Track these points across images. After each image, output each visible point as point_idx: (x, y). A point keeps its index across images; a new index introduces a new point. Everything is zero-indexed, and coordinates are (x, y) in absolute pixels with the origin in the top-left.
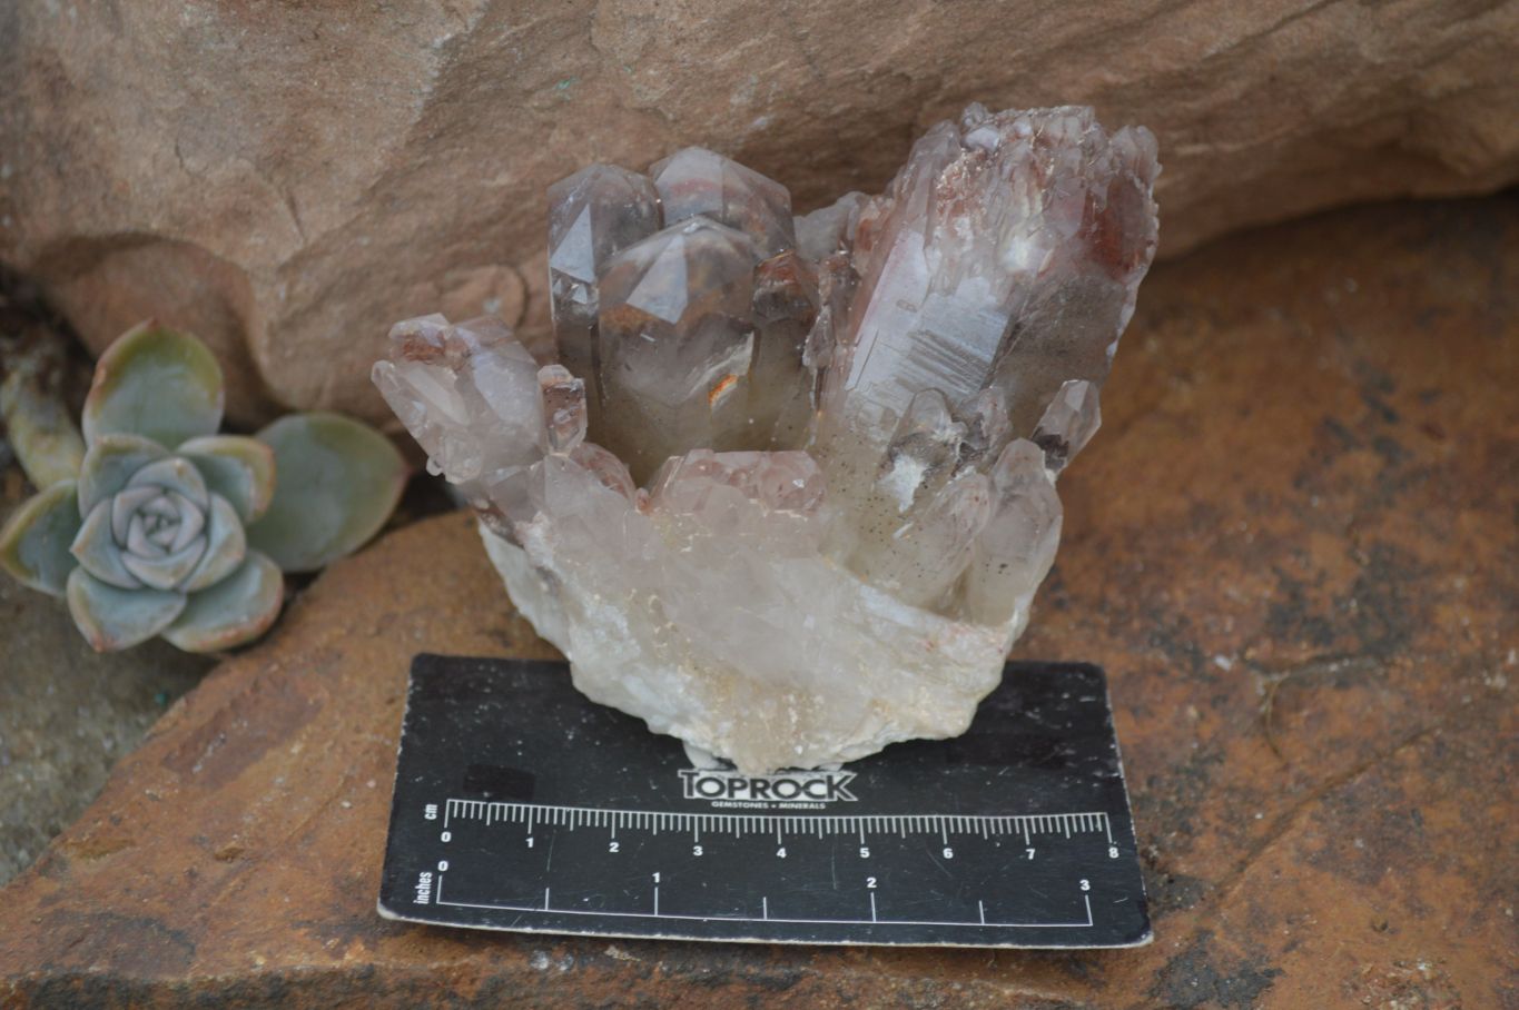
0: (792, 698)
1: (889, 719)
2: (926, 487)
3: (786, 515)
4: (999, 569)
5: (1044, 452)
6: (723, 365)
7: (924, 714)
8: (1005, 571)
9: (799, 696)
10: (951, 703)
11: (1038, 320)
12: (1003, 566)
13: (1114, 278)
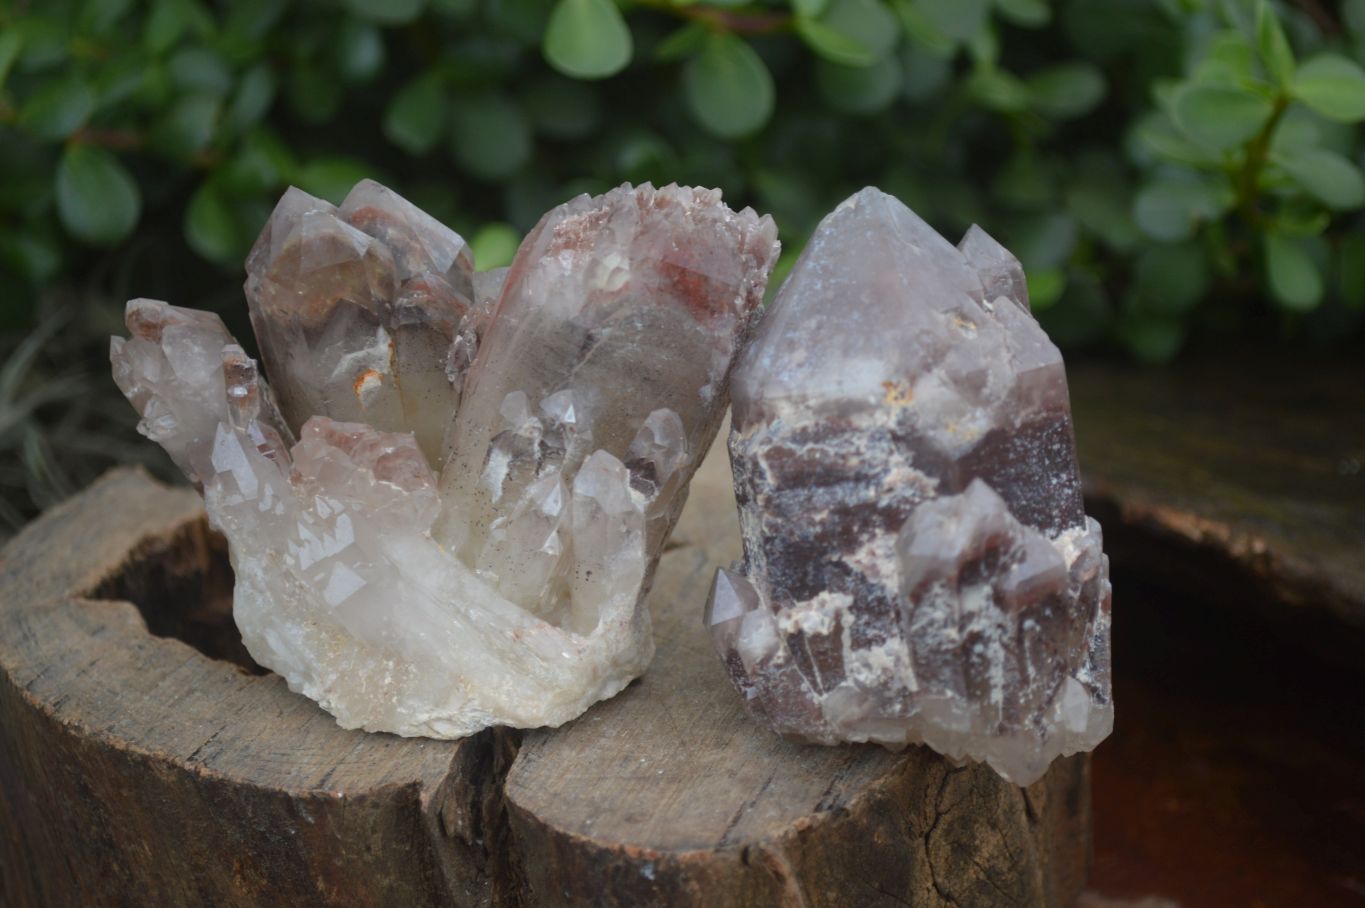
0: (391, 664)
1: (470, 696)
2: (511, 479)
3: (389, 487)
4: (586, 577)
5: (628, 471)
6: (360, 354)
7: (504, 698)
8: (591, 577)
9: (397, 664)
10: (529, 693)
11: (613, 338)
12: (589, 573)
13: (698, 319)
